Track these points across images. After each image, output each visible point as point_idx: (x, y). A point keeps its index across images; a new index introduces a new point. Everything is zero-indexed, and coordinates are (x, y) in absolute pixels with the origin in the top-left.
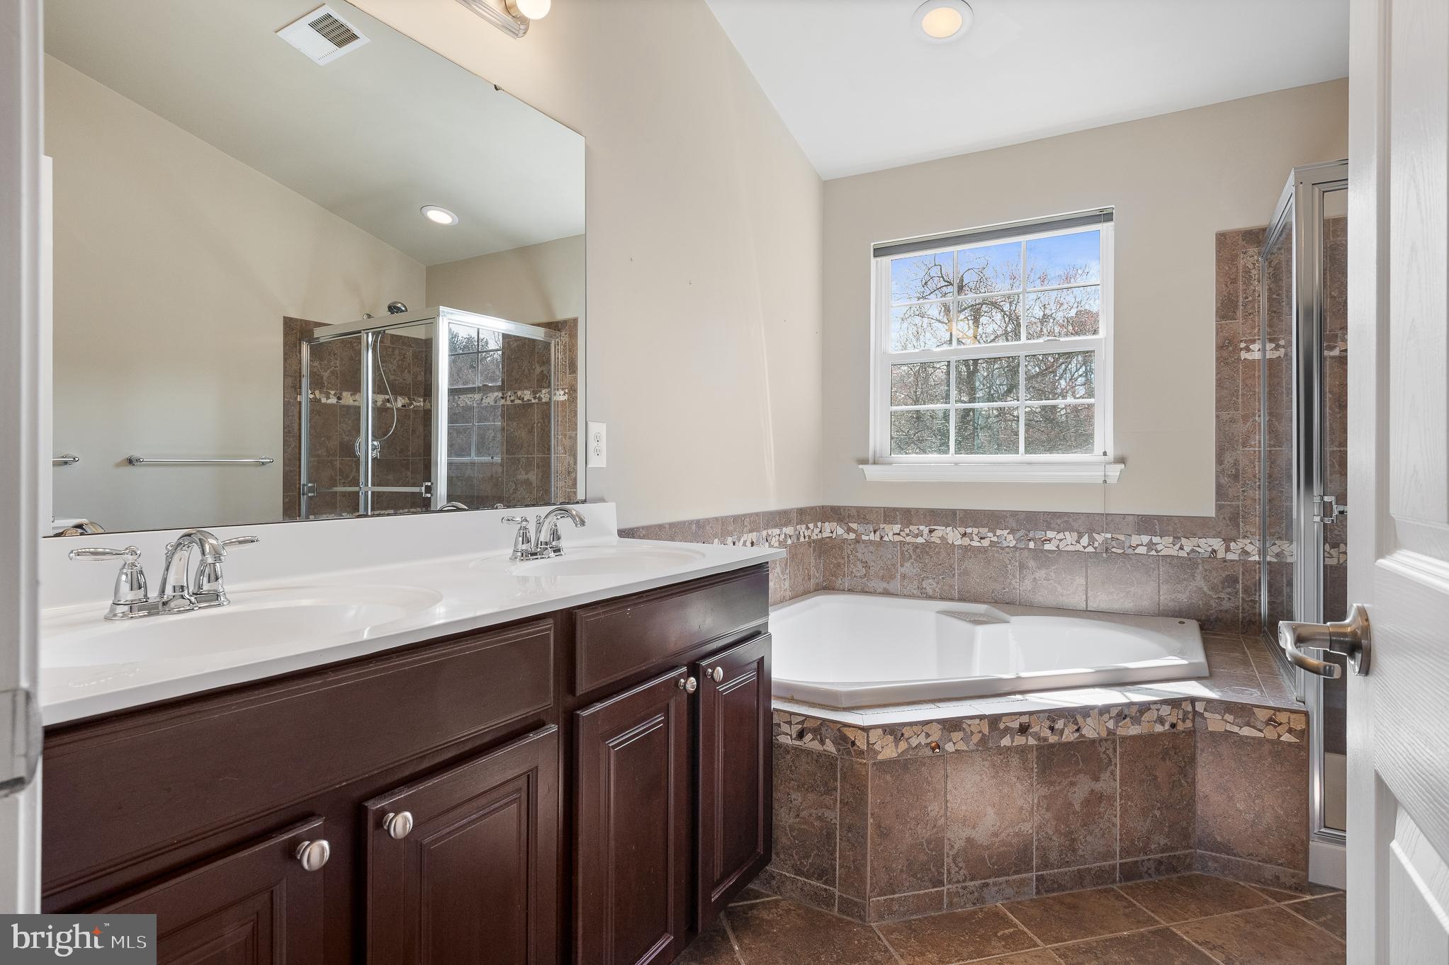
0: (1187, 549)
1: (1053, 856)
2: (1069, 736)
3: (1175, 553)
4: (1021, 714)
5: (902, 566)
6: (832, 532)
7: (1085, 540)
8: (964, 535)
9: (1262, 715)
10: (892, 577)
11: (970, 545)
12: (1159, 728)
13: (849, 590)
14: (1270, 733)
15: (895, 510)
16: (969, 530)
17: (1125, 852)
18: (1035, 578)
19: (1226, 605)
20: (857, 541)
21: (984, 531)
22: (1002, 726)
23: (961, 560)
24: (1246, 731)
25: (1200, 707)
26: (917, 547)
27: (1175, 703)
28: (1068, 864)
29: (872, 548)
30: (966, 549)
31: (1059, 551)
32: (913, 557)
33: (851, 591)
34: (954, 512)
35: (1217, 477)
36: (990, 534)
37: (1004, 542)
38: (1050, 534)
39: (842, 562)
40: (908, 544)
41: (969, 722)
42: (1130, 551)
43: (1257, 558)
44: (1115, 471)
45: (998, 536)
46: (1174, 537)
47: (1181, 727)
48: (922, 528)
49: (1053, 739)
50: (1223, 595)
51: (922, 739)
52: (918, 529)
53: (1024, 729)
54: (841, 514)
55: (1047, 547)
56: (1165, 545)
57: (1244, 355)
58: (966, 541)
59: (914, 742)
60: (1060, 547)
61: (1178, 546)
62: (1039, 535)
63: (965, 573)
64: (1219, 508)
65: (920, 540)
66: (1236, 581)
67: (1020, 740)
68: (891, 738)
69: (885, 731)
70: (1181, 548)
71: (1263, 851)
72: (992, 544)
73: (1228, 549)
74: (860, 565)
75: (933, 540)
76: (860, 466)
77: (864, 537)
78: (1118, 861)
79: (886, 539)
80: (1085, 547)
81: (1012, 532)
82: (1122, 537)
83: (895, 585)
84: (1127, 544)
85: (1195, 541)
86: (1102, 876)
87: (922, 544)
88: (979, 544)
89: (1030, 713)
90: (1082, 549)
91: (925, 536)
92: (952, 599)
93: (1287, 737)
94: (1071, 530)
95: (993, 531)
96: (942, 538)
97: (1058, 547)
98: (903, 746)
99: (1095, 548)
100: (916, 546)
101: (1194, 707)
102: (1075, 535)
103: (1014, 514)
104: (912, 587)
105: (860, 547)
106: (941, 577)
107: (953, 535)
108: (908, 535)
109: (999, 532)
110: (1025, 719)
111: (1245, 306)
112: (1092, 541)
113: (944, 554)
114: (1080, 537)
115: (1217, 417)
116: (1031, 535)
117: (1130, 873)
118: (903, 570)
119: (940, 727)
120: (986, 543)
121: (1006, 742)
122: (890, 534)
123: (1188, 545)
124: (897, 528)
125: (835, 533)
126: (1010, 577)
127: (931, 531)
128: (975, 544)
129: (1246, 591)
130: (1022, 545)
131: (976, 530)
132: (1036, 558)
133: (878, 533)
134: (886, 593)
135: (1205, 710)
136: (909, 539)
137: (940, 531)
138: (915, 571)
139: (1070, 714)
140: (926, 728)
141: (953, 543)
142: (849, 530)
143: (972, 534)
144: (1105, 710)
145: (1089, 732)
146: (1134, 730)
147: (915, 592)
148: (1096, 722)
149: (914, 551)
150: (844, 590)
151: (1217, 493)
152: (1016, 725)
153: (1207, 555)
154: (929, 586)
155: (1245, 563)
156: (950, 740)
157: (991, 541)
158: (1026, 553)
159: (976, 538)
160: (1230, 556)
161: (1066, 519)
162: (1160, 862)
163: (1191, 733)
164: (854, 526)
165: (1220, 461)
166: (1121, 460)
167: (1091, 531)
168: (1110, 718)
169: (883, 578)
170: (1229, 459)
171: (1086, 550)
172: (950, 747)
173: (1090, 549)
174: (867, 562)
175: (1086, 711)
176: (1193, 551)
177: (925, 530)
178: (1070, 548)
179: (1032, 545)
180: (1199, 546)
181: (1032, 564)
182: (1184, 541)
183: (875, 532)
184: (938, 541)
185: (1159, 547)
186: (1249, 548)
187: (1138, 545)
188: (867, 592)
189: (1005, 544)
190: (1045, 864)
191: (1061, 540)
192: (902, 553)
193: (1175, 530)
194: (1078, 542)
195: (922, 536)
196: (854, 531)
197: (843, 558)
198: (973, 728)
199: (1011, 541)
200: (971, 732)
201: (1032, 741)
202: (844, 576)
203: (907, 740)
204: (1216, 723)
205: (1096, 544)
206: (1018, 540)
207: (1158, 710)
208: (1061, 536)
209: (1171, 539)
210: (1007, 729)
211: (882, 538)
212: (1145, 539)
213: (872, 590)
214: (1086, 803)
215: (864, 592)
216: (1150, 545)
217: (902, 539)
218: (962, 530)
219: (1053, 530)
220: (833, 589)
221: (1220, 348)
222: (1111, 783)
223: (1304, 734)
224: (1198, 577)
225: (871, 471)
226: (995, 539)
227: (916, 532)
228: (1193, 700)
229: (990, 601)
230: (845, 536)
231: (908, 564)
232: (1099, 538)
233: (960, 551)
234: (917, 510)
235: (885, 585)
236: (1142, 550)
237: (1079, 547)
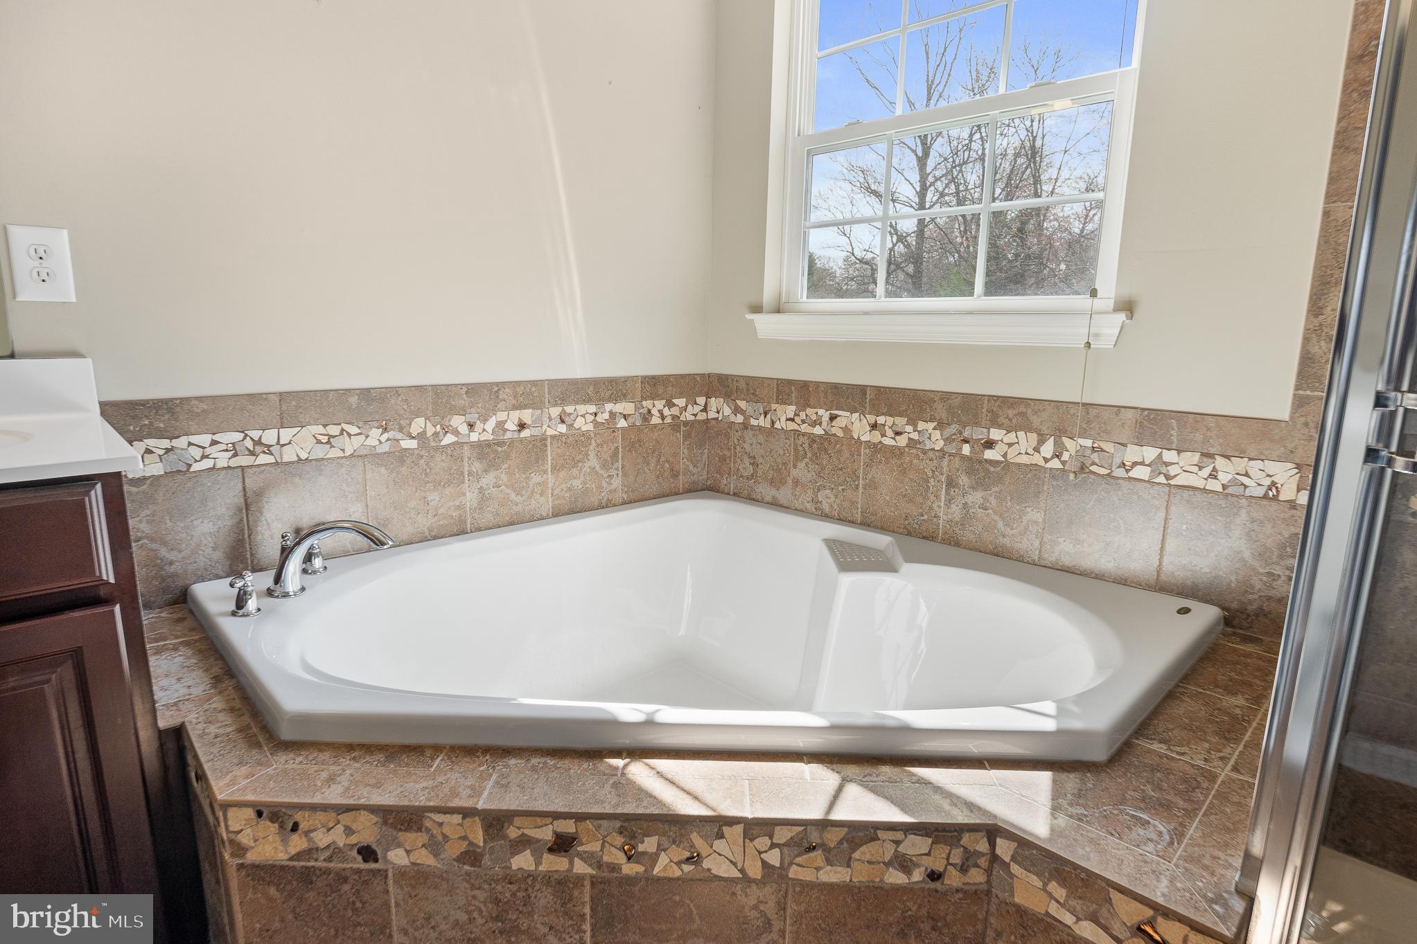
0: (1224, 478)
2: (671, 868)
3: (1200, 483)
4: (556, 816)
5: (795, 466)
6: (718, 412)
7: (1048, 449)
8: (874, 426)
9: (1126, 911)
10: (783, 482)
11: (881, 442)
12: (896, 878)
13: (735, 494)
15: (790, 383)
16: (881, 420)
18: (966, 503)
20: (745, 426)
21: (901, 421)
22: (513, 833)
23: (868, 465)
24: (1088, 931)
25: (1004, 849)
26: (814, 441)
27: (944, 833)
29: (761, 438)
30: (876, 448)
31: (1006, 465)
32: (809, 455)
33: (736, 495)
34: (863, 389)
35: (1306, 340)
36: (909, 428)
37: (927, 442)
38: (995, 434)
39: (728, 454)
40: (804, 434)
41: (439, 818)
42: (1120, 473)
44: (1110, 325)
45: (919, 432)
46: (1203, 454)
47: (953, 881)
48: (821, 412)
49: (631, 869)
50: (1278, 570)
51: (338, 837)
52: (817, 413)
53: (563, 844)
54: (728, 387)
55: (989, 454)
56: (1184, 468)
58: (876, 437)
59: (322, 839)
60: (1009, 457)
61: (1206, 472)
62: (979, 434)
63: (872, 485)
64: (1300, 402)
65: (818, 430)
67: (555, 863)
68: (274, 827)
69: (260, 814)
70: (1213, 475)
72: (912, 443)
74: (747, 461)
75: (834, 431)
76: (750, 316)
77: (753, 422)
79: (777, 425)
80: (1046, 460)
81: (940, 426)
82: (1109, 447)
83: (784, 495)
84: (1117, 461)
85: (1240, 464)
87: (820, 436)
88: (892, 443)
89: (580, 818)
90: (1042, 463)
91: (825, 424)
92: (851, 522)
94: (1028, 429)
95: (913, 422)
96: (846, 430)
97: (1005, 456)
98: (297, 843)
99: (1064, 463)
100: (813, 439)
101: (992, 844)
102: (1033, 437)
103: (946, 396)
104: (805, 500)
105: (749, 434)
106: (840, 488)
107: (858, 425)
108: (803, 422)
109: (921, 425)
110: (568, 827)
112: (1059, 450)
113: (846, 454)
114: (1041, 442)
115: (1326, 214)
116: (967, 433)
118: (794, 472)
119: (374, 818)
120: (902, 441)
121: (523, 862)
122: (783, 419)
123: (1227, 470)
124: (790, 410)
125: (721, 413)
126: (932, 497)
127: (833, 418)
128: (888, 441)
130: (951, 449)
131: (890, 420)
132: (970, 472)
133: (769, 416)
134: (775, 505)
135: (1013, 858)
136: (804, 428)
137: (844, 418)
138: (810, 475)
140: (346, 818)
141: (859, 438)
142: (737, 410)
143: (884, 425)
144: (762, 828)
145: (719, 867)
146: (833, 876)
147: (808, 506)
148: (738, 850)
149: (810, 446)
150: (729, 494)
151: (1301, 375)
152: (546, 834)
153: (1260, 492)
154: (827, 499)
156: (399, 845)
157: (910, 439)
158: (957, 462)
159: (890, 433)
161: (1022, 409)
163: (978, 898)
164: (742, 404)
166: (1124, 306)
167: (1060, 433)
168: (773, 846)
169: (772, 482)
171: (1049, 465)
172: (397, 857)
173: (1055, 464)
174: (755, 457)
176: (1234, 482)
177: (825, 415)
178: (1024, 460)
179: (966, 449)
180: (1247, 475)
181: (964, 480)
182: (1220, 462)
183: (766, 414)
184: (840, 434)
185: (1173, 470)
187: (1135, 464)
188: (754, 500)
189: (929, 445)
191: (1010, 445)
192: (796, 449)
193: (1206, 440)
194: (1037, 450)
195: (820, 424)
196: (743, 412)
197: (729, 449)
198: (446, 830)
199: (937, 440)
200: (445, 836)
201: (582, 868)
202: (729, 474)
203: (307, 833)
204: (1030, 892)
205: (1065, 456)
206: (948, 440)
207: (897, 843)
208: (1011, 437)
209: (1196, 457)
210: (524, 843)
211: (773, 423)
212: (1150, 453)
213: (759, 497)
215: (751, 499)
216: (1158, 465)
217: (796, 427)
218: (872, 418)
219: (1000, 426)
220: (718, 491)
224: (1237, 531)
225: (766, 325)
226: (915, 436)
227: (814, 417)
228: (991, 832)
229: (901, 530)
230: (732, 418)
231: (801, 465)
232: (1072, 446)
233: (867, 451)
234: (817, 384)
235: (773, 492)
236: (1141, 472)
237: (1037, 459)
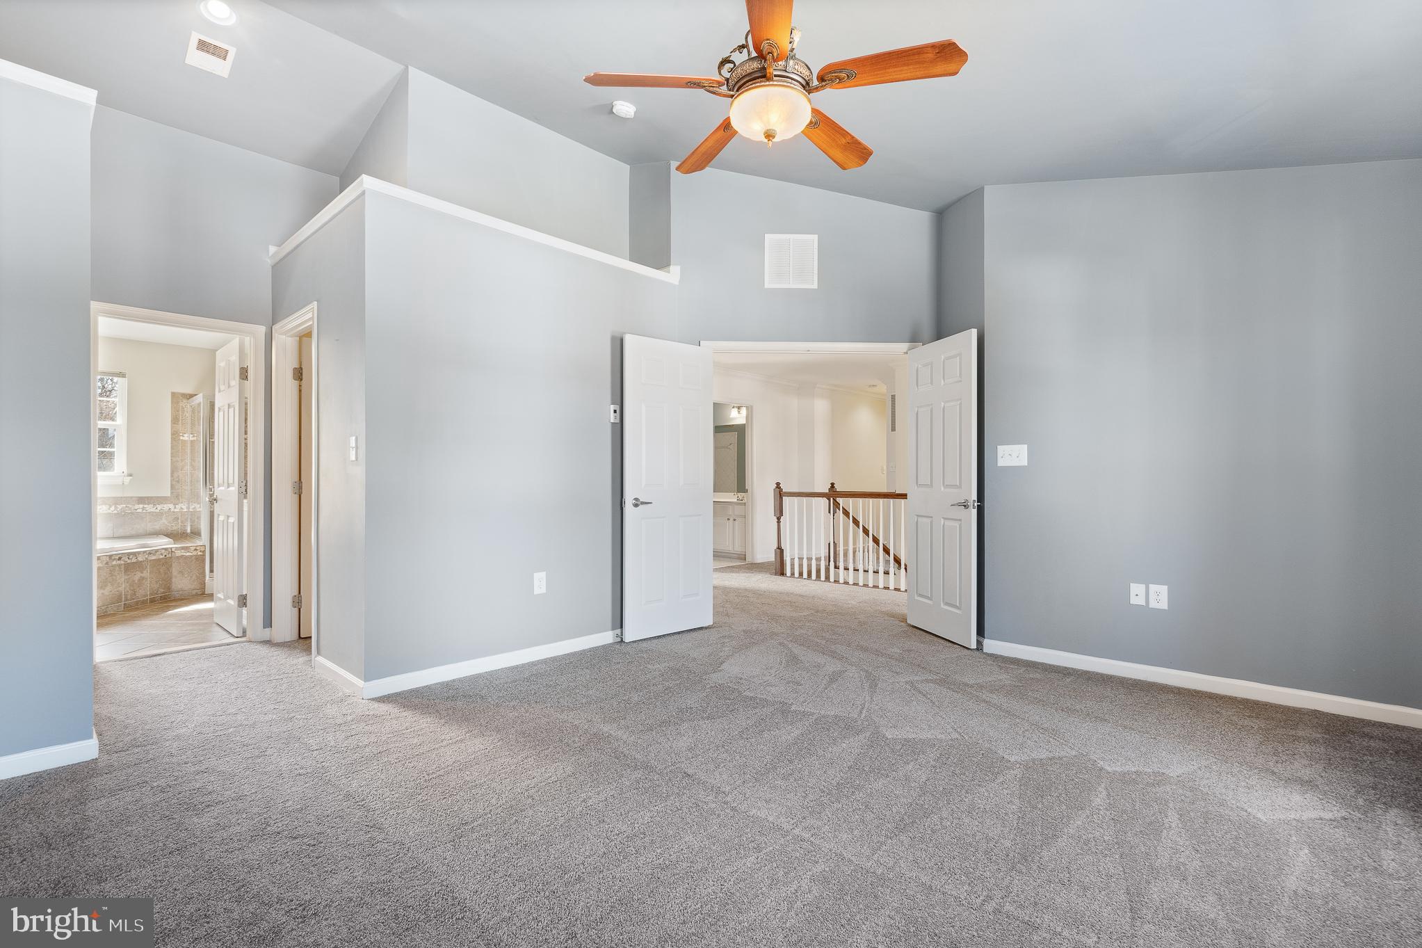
0: (159, 509)
1: (129, 597)
2: (134, 560)
3: (154, 511)
7: (113, 508)
9: (193, 548)
12: (161, 557)
14: (195, 553)
17: (151, 594)
19: (175, 528)
22: (113, 558)
24: (188, 554)
27: (166, 549)
28: (133, 599)
35: (171, 481)
42: (134, 511)
43: (186, 510)
44: (128, 480)
46: (154, 505)
47: (167, 556)
49: (129, 561)
53: (120, 559)
56: (150, 508)
57: (181, 438)
64: (172, 493)
66: (178, 519)
67: (119, 562)
70: (156, 508)
71: (193, 587)
73: (175, 508)
78: (149, 597)
80: (112, 511)
82: (130, 506)
84: (133, 509)
85: (162, 505)
86: (144, 602)
89: (122, 554)
93: (200, 553)
101: (172, 550)
102: (108, 506)
110: (120, 555)
111: (182, 420)
112: (116, 508)
114: (110, 507)
117: (152, 601)
121: (114, 563)
123: (159, 507)
129: (182, 522)
139: (135, 554)
144: (144, 552)
145: (140, 559)
146: (154, 558)
148: (142, 555)
151: (171, 487)
152: (117, 557)
153: (166, 510)
155: (181, 512)
160: (176, 510)
162: (161, 597)
163: (171, 558)
165: (172, 476)
166: (131, 475)
167: (116, 504)
168: (147, 554)
170: (176, 475)
173: (116, 512)
175: (139, 553)
176: (161, 509)
178: (105, 512)
180: (164, 507)
182: (158, 505)
185: (147, 509)
186: (183, 507)
187: (138, 509)
190: (126, 600)
193: (153, 502)
194: (109, 509)
201: (123, 562)
204: (179, 553)
205: (118, 510)
207: (161, 550)
209: (152, 505)
212: (141, 506)
214: (139, 580)
216: (143, 508)
221: (172, 434)
222: (146, 574)
223: (204, 552)
224: (163, 519)
228: (171, 548)
232: (120, 507)
236: (140, 510)
237: (110, 511)
